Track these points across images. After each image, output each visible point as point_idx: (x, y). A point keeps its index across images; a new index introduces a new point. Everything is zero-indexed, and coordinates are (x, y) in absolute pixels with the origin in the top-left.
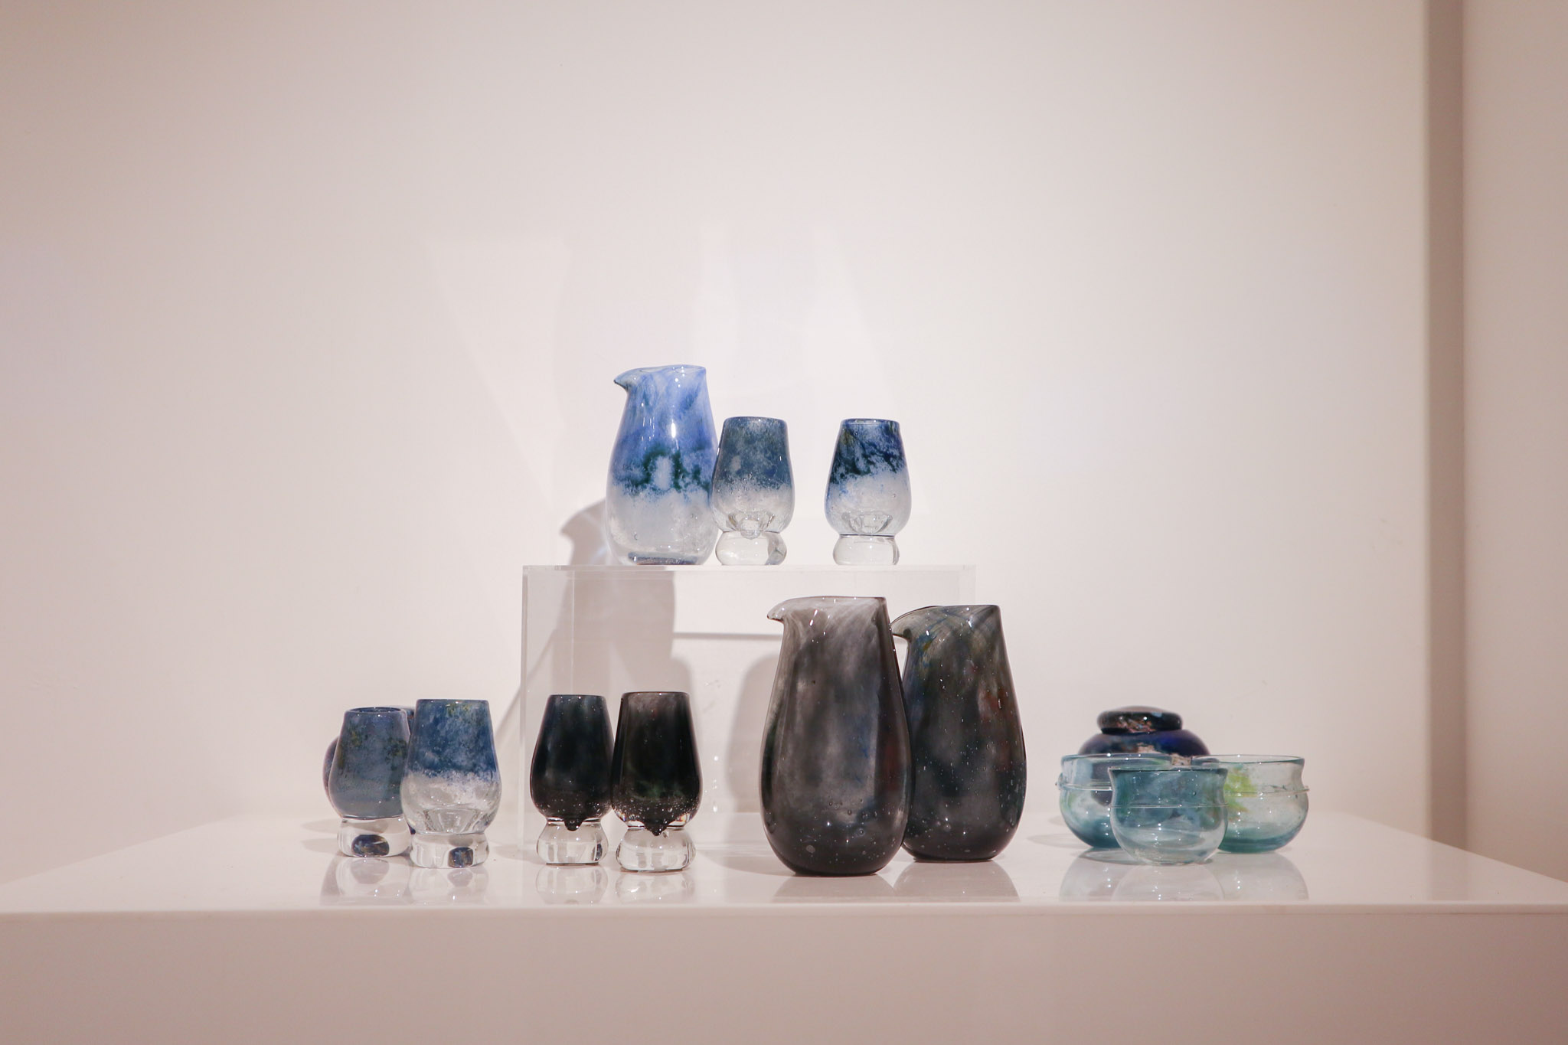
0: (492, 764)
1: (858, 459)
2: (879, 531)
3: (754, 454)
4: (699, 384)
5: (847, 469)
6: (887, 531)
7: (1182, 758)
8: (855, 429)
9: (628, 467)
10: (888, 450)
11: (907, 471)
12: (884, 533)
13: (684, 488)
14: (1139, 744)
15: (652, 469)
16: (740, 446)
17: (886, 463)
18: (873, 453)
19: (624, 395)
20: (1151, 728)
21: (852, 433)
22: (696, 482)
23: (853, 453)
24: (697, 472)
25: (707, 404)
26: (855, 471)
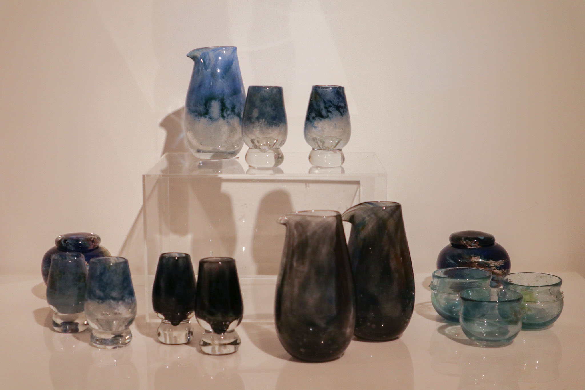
0: (131, 294)
1: (322, 110)
2: (333, 148)
3: (265, 108)
4: (234, 57)
5: (316, 114)
6: (338, 147)
7: (495, 262)
8: (320, 92)
9: (196, 105)
10: (338, 104)
11: (348, 114)
12: (335, 149)
13: (227, 117)
14: (472, 255)
15: (209, 107)
16: (258, 103)
17: (337, 111)
18: (330, 106)
19: (192, 63)
20: (479, 245)
21: (318, 94)
22: (233, 113)
23: (319, 106)
24: (233, 108)
25: (238, 68)
26: (320, 116)
